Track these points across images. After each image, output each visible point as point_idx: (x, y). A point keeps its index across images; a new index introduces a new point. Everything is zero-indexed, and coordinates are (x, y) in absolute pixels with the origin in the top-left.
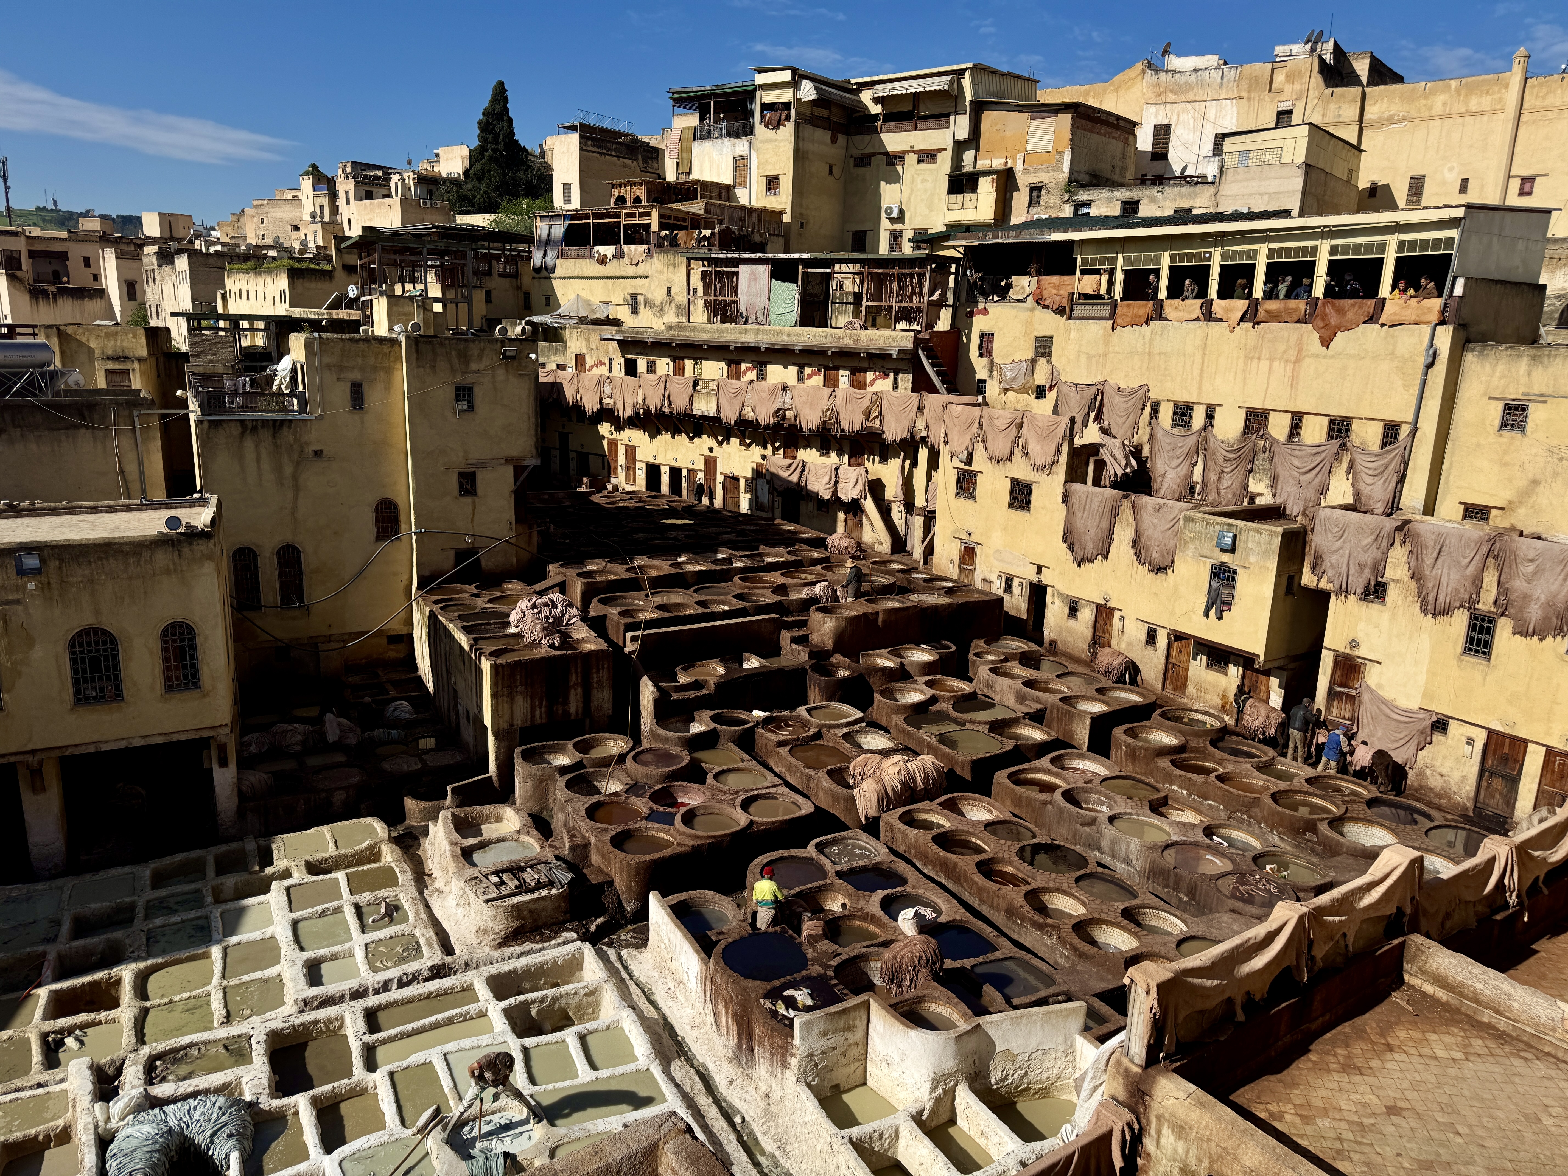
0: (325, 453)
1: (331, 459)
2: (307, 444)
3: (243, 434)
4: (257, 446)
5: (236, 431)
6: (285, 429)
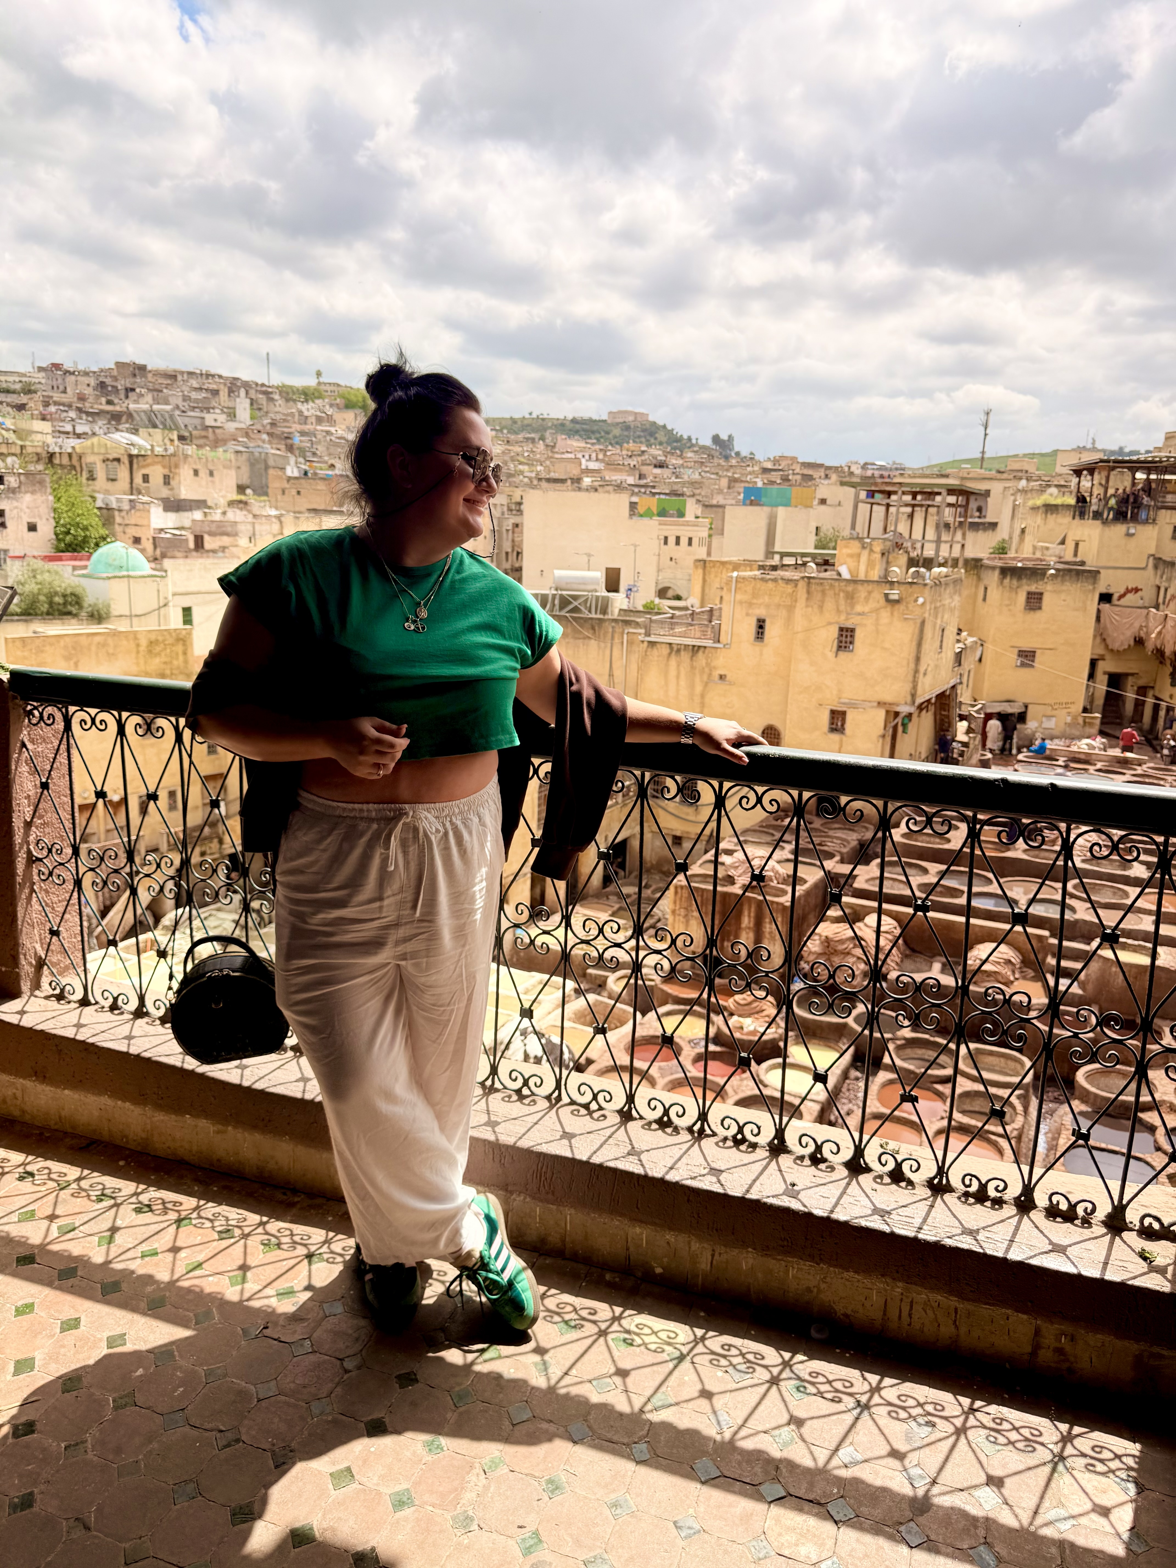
0: (728, 678)
1: (731, 684)
2: (715, 668)
3: (670, 654)
4: (678, 666)
5: (665, 650)
6: (700, 653)
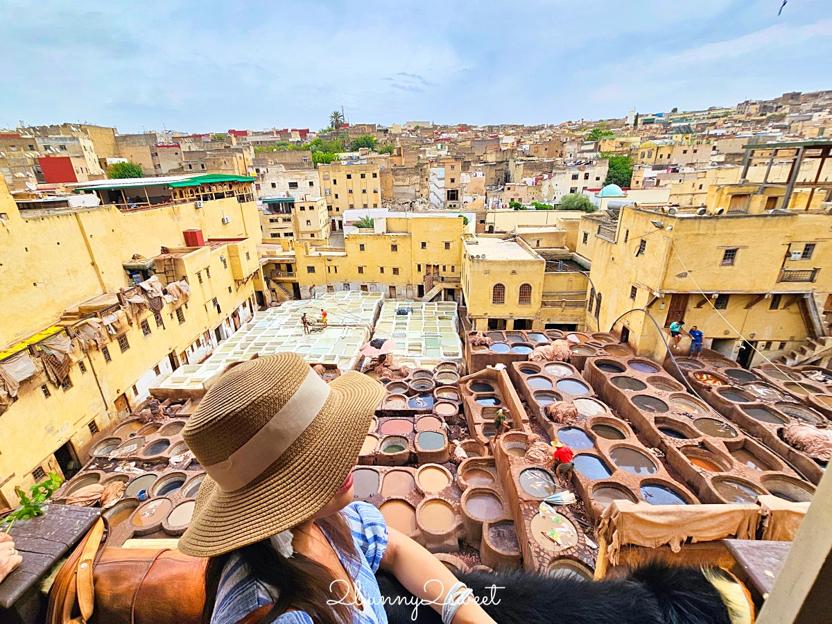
0: (615, 260)
1: (615, 263)
2: (612, 253)
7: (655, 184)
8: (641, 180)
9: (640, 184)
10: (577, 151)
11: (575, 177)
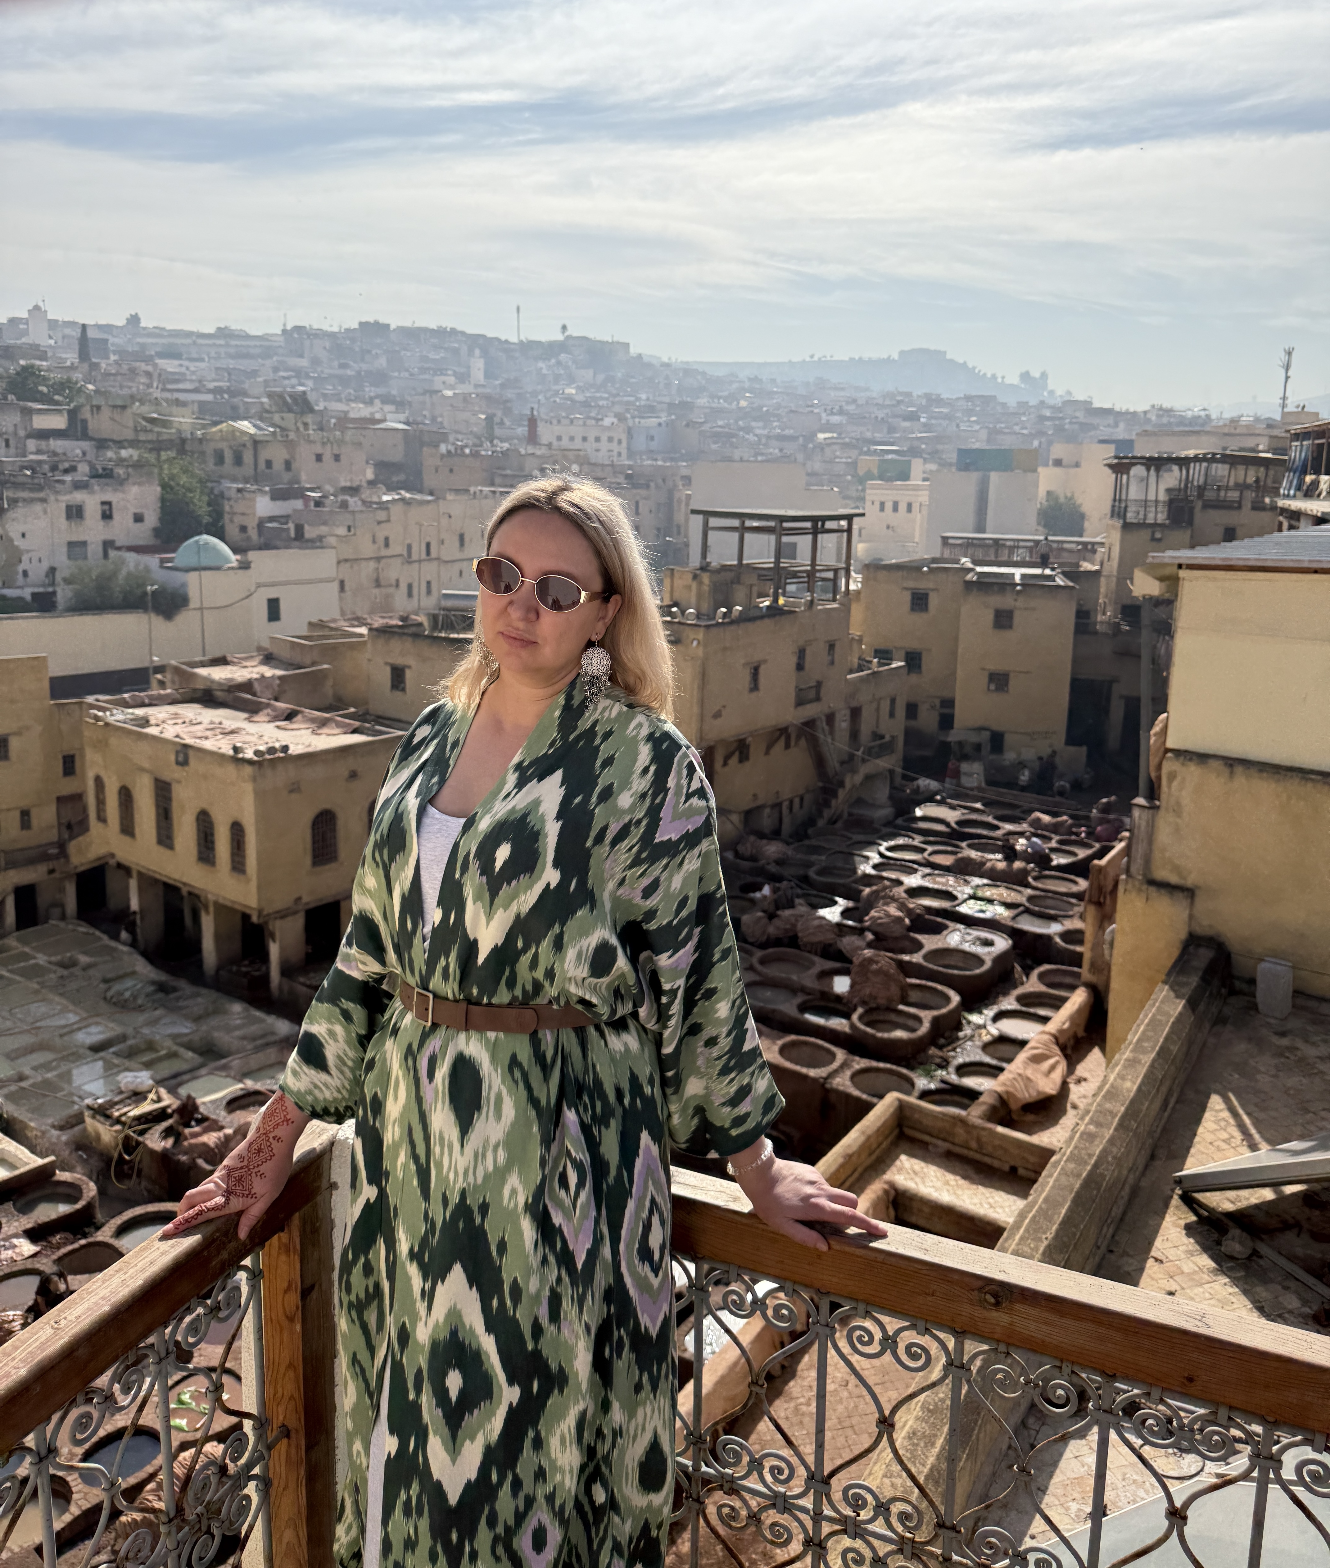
7: (292, 534)
8: (252, 524)
9: (253, 533)
10: (22, 433)
11: (75, 513)
